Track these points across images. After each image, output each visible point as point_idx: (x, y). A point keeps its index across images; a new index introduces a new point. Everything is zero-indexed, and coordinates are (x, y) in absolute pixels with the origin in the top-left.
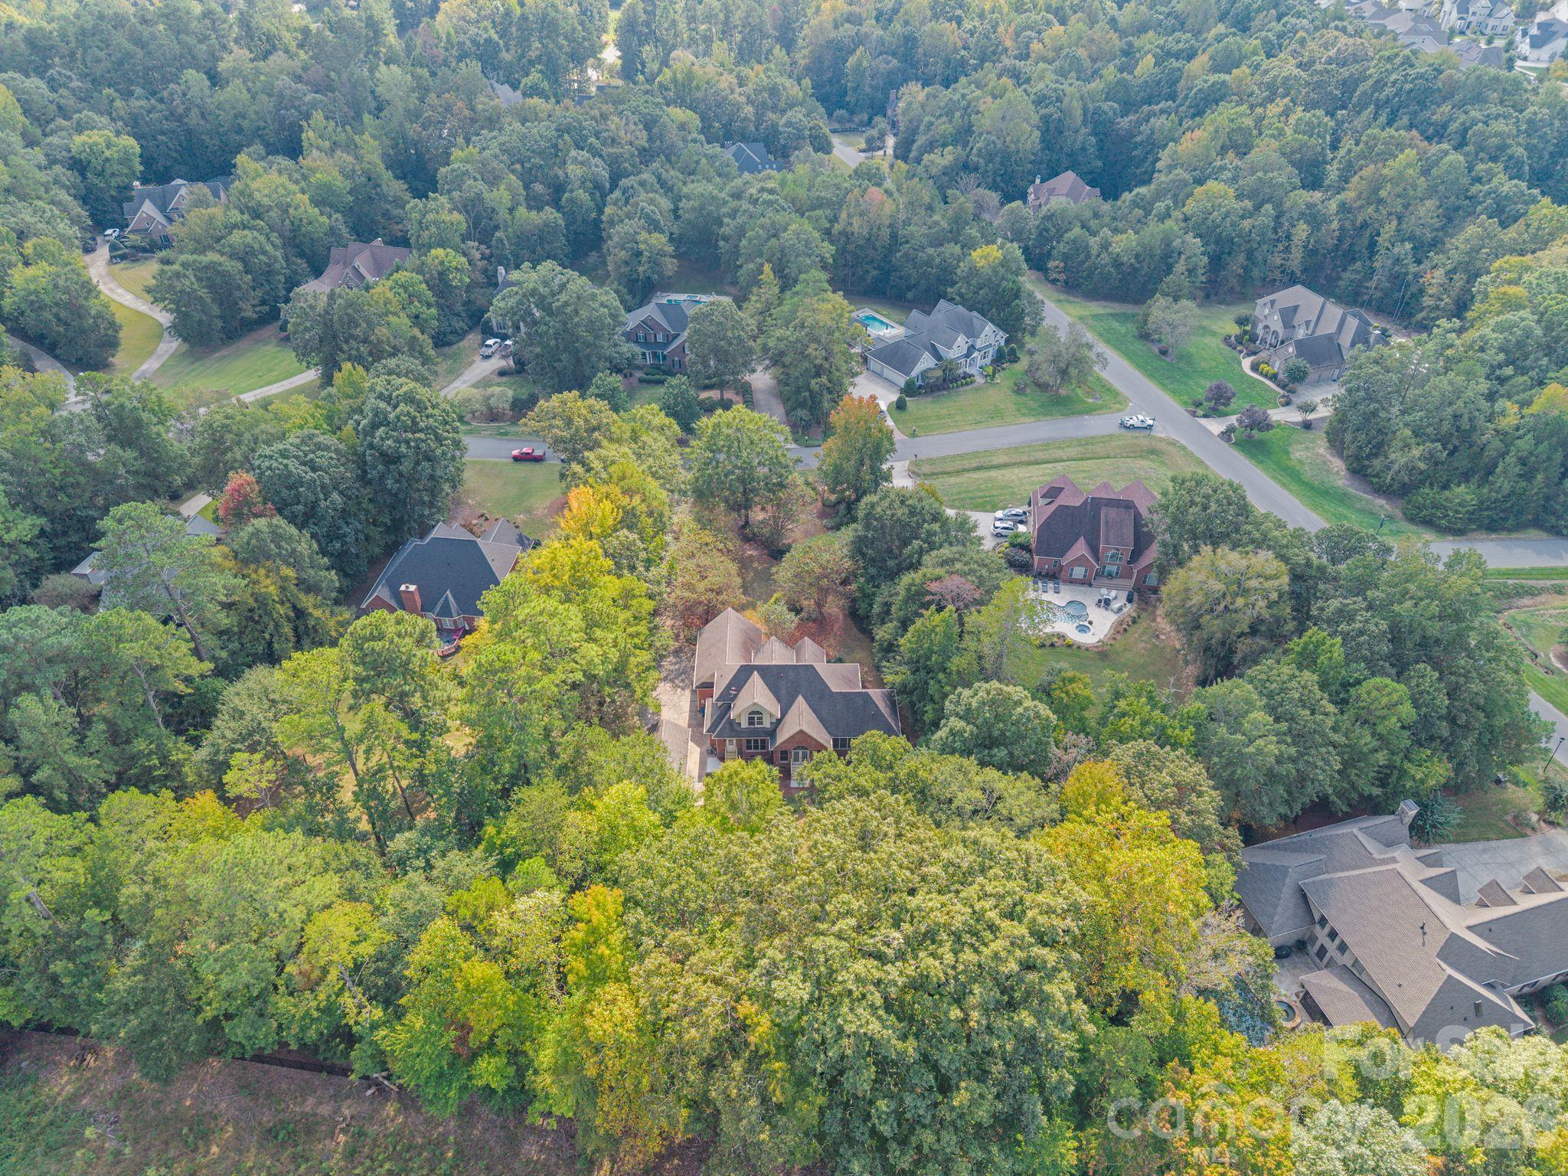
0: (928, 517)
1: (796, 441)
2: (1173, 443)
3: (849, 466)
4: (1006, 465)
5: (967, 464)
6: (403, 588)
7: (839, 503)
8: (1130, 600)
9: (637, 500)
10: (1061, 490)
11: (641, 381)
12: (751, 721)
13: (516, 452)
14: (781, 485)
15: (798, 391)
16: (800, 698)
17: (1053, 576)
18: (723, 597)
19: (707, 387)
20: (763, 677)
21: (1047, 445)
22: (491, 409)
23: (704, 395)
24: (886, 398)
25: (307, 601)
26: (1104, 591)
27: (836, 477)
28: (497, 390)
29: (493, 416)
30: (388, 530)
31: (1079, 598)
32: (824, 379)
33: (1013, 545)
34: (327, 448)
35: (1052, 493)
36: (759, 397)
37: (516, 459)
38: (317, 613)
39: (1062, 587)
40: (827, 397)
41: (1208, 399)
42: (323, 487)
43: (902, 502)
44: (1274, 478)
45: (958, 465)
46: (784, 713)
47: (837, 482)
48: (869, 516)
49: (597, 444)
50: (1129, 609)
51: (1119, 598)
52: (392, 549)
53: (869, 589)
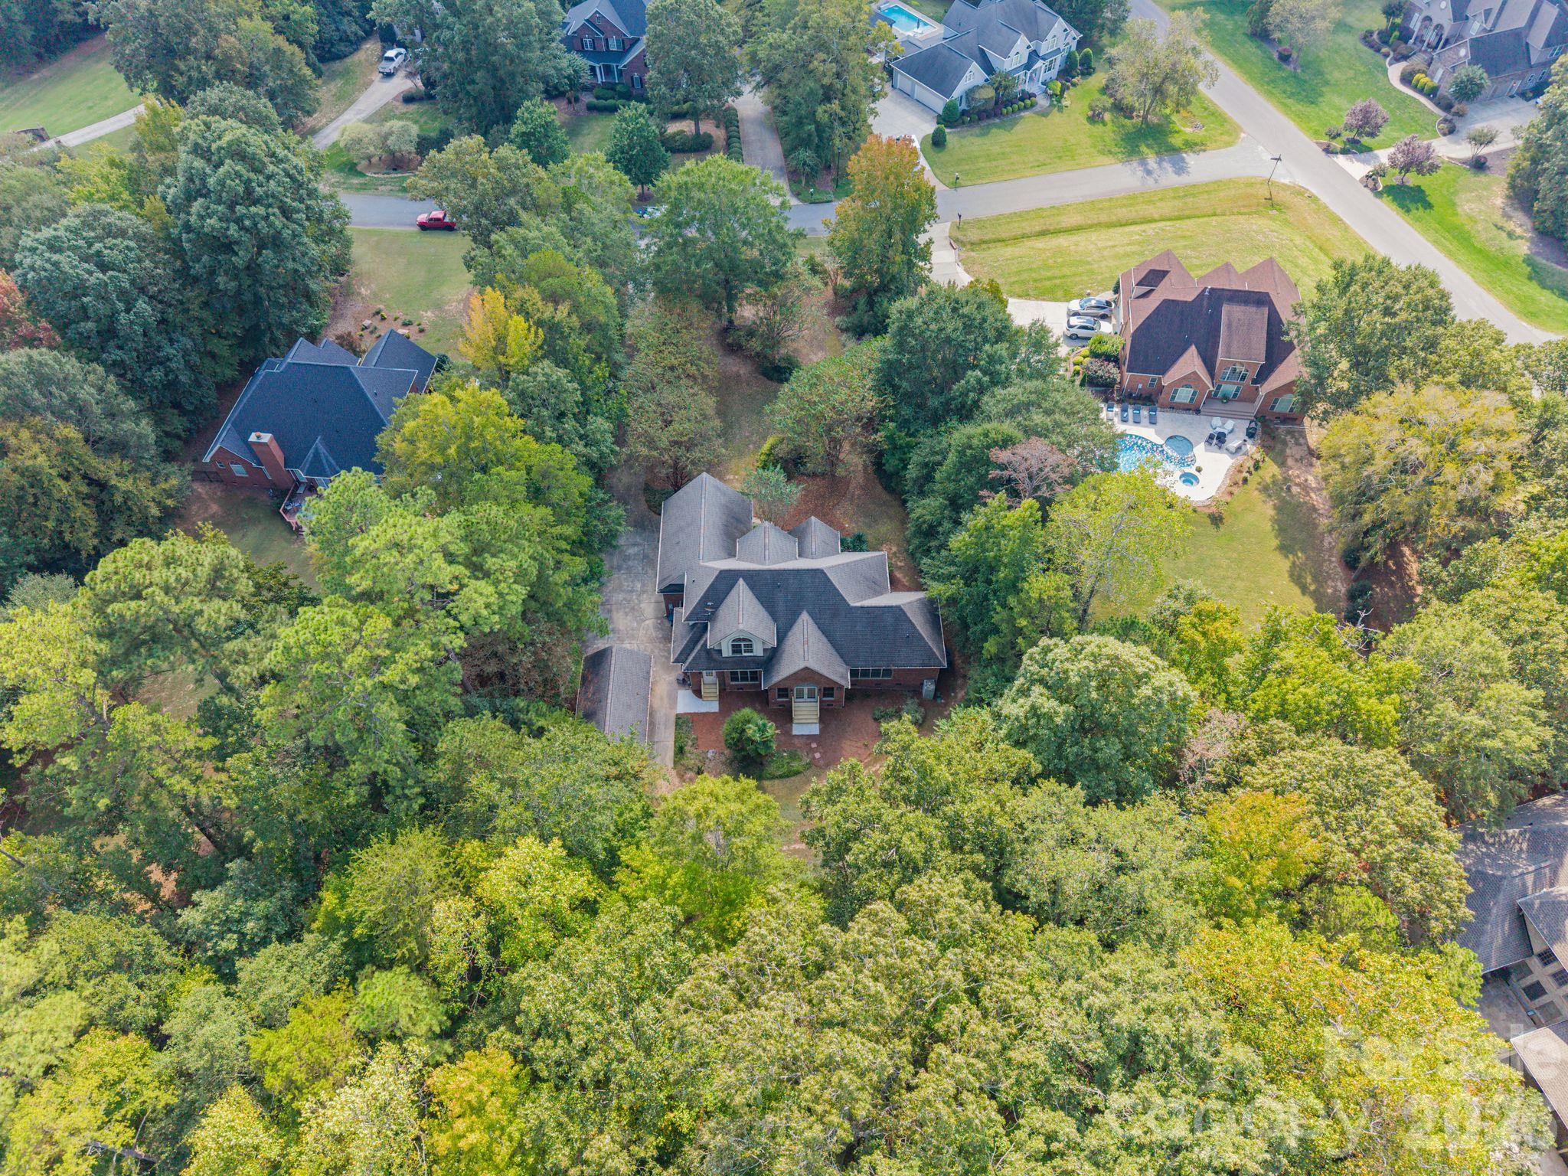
0: (991, 334)
1: (797, 195)
2: (1300, 192)
3: (872, 243)
4: (1078, 229)
5: (1028, 227)
6: (253, 438)
7: (854, 291)
8: (1251, 435)
9: (564, 309)
10: (1165, 273)
11: (591, 108)
12: (736, 649)
13: (423, 217)
14: (778, 276)
15: (800, 123)
16: (805, 617)
17: (1147, 399)
18: (696, 454)
19: (677, 116)
20: (752, 587)
21: (1132, 199)
22: (392, 153)
23: (673, 128)
24: (919, 128)
25: (107, 468)
26: (1217, 421)
27: (854, 253)
28: (396, 125)
29: (396, 163)
30: (241, 343)
31: (1182, 432)
32: (835, 106)
33: (1094, 355)
34: (122, 233)
35: (1153, 278)
36: (748, 131)
37: (424, 227)
38: (125, 485)
39: (1161, 416)
40: (839, 130)
41: (1349, 127)
42: (122, 293)
43: (954, 310)
44: (1436, 243)
45: (1017, 228)
46: (781, 637)
47: (853, 263)
48: (904, 331)
49: (513, 220)
50: (1251, 447)
51: (1235, 428)
52: (248, 368)
53: (902, 438)
